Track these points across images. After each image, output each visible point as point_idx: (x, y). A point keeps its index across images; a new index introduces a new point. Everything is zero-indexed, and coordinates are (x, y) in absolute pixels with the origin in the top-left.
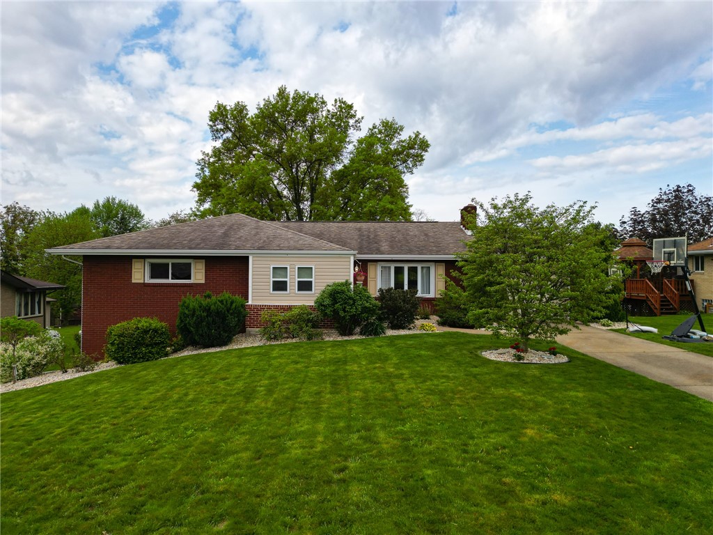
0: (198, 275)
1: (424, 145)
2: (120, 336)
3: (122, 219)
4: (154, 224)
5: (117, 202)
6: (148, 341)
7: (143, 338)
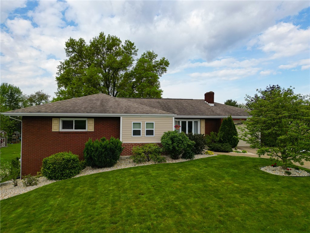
0: (90, 127)
1: (167, 64)
2: (53, 164)
3: (11, 94)
4: (27, 96)
5: (8, 85)
6: (70, 166)
7: (67, 164)
